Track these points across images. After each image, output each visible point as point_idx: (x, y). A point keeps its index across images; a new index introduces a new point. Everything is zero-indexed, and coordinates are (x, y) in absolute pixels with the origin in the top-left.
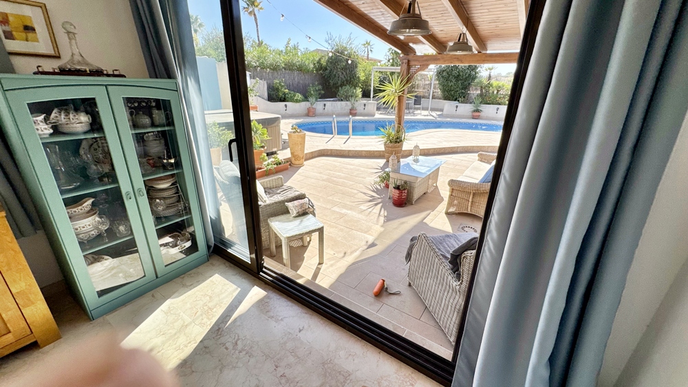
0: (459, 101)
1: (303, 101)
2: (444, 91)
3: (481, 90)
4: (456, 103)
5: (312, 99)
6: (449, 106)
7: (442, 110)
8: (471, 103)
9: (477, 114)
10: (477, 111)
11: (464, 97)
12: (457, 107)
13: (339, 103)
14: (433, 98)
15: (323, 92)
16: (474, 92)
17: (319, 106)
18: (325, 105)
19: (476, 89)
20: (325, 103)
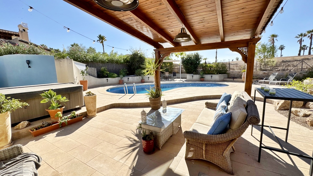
0: (193, 74)
1: (117, 77)
2: (186, 70)
3: (203, 68)
4: (192, 75)
5: (121, 76)
6: (189, 76)
7: (186, 78)
8: (199, 74)
9: (203, 79)
10: (203, 78)
11: (196, 72)
12: (193, 76)
13: (136, 77)
14: (181, 73)
15: (128, 72)
16: (200, 70)
17: (125, 79)
18: (128, 78)
19: (201, 68)
20: (128, 77)
